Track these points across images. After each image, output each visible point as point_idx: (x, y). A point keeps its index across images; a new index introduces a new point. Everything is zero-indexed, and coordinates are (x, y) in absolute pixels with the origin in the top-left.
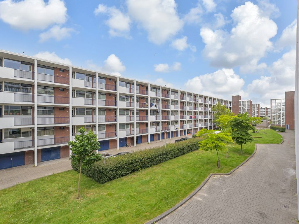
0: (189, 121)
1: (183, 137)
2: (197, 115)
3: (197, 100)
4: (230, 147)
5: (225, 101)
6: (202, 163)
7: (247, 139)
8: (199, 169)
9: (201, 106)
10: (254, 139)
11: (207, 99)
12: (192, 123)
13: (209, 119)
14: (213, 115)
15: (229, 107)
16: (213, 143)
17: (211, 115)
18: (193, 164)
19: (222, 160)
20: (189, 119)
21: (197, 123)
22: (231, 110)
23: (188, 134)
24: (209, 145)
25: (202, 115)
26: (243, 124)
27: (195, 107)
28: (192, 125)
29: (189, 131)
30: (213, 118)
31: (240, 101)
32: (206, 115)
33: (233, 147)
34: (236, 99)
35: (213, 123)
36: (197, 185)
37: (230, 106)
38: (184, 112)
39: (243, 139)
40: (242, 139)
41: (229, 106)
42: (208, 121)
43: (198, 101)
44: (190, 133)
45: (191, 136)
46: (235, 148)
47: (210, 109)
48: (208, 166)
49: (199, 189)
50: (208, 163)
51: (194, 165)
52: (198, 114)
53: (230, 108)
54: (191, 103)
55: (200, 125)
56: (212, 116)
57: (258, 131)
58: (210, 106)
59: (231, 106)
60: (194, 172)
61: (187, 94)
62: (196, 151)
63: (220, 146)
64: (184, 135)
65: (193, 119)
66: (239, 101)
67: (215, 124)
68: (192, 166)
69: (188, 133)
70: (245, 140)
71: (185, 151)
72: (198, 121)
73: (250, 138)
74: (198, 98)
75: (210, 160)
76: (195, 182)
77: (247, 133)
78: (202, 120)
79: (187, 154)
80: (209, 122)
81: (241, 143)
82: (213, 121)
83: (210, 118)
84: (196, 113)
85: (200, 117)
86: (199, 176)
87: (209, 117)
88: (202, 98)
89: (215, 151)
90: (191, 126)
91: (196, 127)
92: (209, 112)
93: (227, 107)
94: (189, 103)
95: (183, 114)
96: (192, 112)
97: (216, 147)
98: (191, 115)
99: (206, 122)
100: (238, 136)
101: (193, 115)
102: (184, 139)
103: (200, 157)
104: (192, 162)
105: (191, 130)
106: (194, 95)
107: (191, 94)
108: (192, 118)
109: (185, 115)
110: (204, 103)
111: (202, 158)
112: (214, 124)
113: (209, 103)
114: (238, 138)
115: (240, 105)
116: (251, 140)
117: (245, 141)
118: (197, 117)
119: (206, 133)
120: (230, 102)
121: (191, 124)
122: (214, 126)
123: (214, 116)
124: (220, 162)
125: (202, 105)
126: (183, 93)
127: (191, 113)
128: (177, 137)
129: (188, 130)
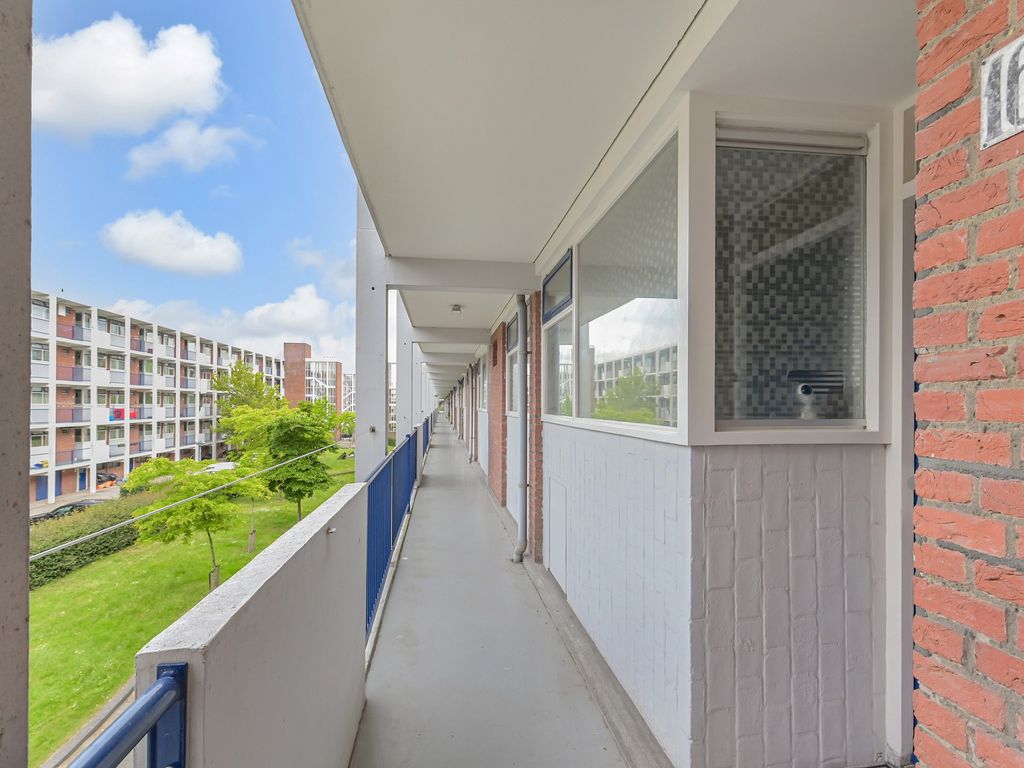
0: (104, 431)
1: (76, 497)
2: (146, 406)
3: (147, 347)
4: (266, 514)
5: (259, 358)
6: (149, 592)
7: (316, 482)
8: (131, 620)
9: (167, 369)
10: (335, 478)
11: (191, 346)
12: (122, 435)
13: (201, 422)
14: (215, 406)
15: (276, 379)
16: (192, 509)
17: (209, 405)
18: (105, 606)
19: (233, 563)
20: (106, 421)
21: (146, 437)
22: (282, 390)
23: (100, 481)
24: (179, 517)
25: (172, 406)
26: (307, 436)
27: (137, 371)
28: (123, 445)
29: (107, 472)
30: (214, 418)
31: (310, 363)
32: (189, 405)
33: (277, 512)
34: (297, 353)
35: (214, 436)
36: (112, 687)
37: (279, 374)
38: (80, 391)
39: (304, 482)
40: (300, 482)
41: (274, 375)
42: (193, 429)
43: (150, 351)
44: (112, 479)
45: (112, 492)
46: (279, 514)
47: (201, 385)
48: (174, 596)
49: (116, 703)
50: (173, 587)
51: (109, 608)
52: (150, 401)
53: (278, 382)
54: (120, 356)
55: (157, 444)
56: (211, 408)
57: (353, 453)
58: (206, 371)
59: (282, 376)
60: (107, 639)
61: (99, 317)
62: (130, 551)
63: (219, 517)
64: (82, 487)
65: (127, 422)
66: (307, 360)
67: (224, 436)
68: (101, 615)
69: (103, 478)
70: (311, 484)
71: (72, 559)
72: (149, 427)
73: (322, 475)
74: (152, 339)
75: (184, 573)
76: (105, 677)
77: (315, 463)
78: (172, 425)
79: (83, 571)
80: (201, 432)
81: (300, 494)
82: (214, 426)
83: (203, 417)
84: (140, 396)
85: (157, 413)
86: (129, 647)
87: (199, 414)
88: (171, 341)
89: (202, 535)
90: (119, 450)
91: (140, 451)
92: (201, 396)
93: (269, 380)
94: (109, 356)
95: (78, 401)
96: (123, 393)
97: (207, 520)
98: (118, 406)
99: (189, 433)
100: (289, 475)
101: (126, 407)
102: (77, 507)
103: (145, 572)
104: (103, 596)
105: (119, 464)
106: (134, 327)
107: (119, 319)
108: (123, 419)
109: (85, 405)
110: (178, 361)
111: (153, 571)
112: (218, 437)
113: (201, 359)
114: (288, 481)
115: (310, 374)
116: (324, 481)
117: (308, 489)
118: (146, 413)
119: (167, 474)
120: (278, 364)
121: (117, 441)
122: (221, 446)
123: (219, 407)
124: (221, 571)
125: (170, 365)
126: (78, 311)
127: (117, 396)
128: (41, 503)
129: (102, 467)
